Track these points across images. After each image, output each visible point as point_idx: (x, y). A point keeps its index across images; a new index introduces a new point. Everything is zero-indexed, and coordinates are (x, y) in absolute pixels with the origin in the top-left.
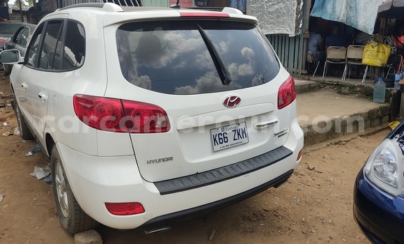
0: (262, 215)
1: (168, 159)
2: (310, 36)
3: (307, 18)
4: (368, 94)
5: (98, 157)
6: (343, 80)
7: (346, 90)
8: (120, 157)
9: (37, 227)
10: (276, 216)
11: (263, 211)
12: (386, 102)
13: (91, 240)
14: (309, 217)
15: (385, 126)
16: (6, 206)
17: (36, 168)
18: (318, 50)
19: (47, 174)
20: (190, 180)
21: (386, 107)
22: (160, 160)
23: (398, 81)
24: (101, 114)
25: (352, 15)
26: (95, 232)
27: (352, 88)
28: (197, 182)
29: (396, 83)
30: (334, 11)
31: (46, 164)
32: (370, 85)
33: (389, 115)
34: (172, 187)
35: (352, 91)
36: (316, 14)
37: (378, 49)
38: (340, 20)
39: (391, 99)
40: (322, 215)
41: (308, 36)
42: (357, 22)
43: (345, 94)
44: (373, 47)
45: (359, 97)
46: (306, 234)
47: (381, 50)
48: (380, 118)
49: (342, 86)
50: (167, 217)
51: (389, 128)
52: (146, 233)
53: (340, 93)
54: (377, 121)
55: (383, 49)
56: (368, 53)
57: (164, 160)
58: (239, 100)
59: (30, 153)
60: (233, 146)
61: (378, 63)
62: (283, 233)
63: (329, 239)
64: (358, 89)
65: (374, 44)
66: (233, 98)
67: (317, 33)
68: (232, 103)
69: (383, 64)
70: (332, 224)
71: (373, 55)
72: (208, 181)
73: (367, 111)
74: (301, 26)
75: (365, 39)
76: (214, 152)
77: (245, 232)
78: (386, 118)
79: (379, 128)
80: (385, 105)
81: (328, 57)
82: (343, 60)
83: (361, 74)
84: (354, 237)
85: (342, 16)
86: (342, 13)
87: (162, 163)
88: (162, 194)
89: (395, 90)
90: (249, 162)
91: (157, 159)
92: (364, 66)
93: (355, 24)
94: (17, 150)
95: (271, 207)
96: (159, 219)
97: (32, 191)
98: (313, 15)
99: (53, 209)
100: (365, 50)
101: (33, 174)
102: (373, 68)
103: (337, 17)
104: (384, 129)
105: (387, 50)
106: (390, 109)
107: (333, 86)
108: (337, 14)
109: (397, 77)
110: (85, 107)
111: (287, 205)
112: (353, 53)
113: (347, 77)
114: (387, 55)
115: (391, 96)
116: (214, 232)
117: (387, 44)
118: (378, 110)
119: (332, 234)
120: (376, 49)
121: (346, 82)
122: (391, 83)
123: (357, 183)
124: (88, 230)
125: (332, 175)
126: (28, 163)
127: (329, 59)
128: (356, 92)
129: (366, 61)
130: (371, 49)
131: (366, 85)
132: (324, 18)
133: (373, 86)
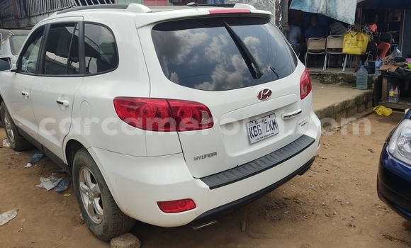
0: (284, 204)
1: (212, 155)
2: (290, 28)
3: (286, 11)
4: (351, 82)
5: (148, 158)
6: (324, 70)
7: (329, 79)
8: (167, 156)
9: (64, 238)
10: (297, 202)
11: (284, 200)
12: (368, 88)
13: (130, 243)
14: (327, 201)
15: (370, 111)
16: (23, 220)
17: (42, 179)
18: (298, 42)
19: (56, 183)
20: (233, 173)
21: (370, 93)
22: (205, 156)
23: (379, 67)
24: (146, 114)
25: (331, 6)
26: (132, 235)
27: (334, 76)
28: (240, 175)
29: (377, 69)
30: (313, 3)
31: (51, 175)
32: (351, 73)
33: (373, 100)
34: (219, 182)
35: (335, 80)
36: (295, 7)
37: (357, 37)
38: (319, 12)
39: (373, 85)
40: (338, 197)
41: (288, 29)
42: (336, 13)
43: (328, 83)
44: (352, 36)
45: (342, 85)
46: (330, 216)
47: (360, 39)
48: (365, 103)
49: (324, 75)
50: (216, 211)
51: (374, 112)
52: (195, 228)
53: (323, 82)
54: (363, 107)
55: (362, 38)
56: (348, 42)
57: (209, 156)
58: (270, 92)
59: (29, 165)
60: (267, 137)
61: (358, 51)
62: (308, 218)
63: (352, 219)
64: (340, 78)
65: (353, 33)
66: (265, 91)
67: (296, 25)
68: (265, 95)
69: (362, 52)
70: (350, 205)
71: (352, 45)
72: (250, 173)
73: (354, 97)
74: (280, 19)
75: (338, 29)
76: (251, 144)
77: (273, 220)
78: (370, 103)
79: (365, 113)
80: (369, 91)
81: (309, 48)
82: (323, 51)
83: (339, 63)
84: (374, 215)
85: (321, 7)
86: (322, 4)
87: (207, 158)
88: (211, 188)
89: (376, 76)
90: (280, 152)
91: (203, 155)
92: (344, 55)
93: (335, 15)
94: (13, 162)
95: (289, 195)
96: (209, 213)
97: (45, 203)
98: (292, 7)
99: (74, 218)
100: (345, 39)
101: (41, 186)
102: (352, 57)
103: (316, 9)
104: (369, 114)
105: (366, 38)
106: (373, 94)
107: (316, 76)
108: (317, 5)
109: (377, 63)
110: (129, 109)
111: (304, 191)
112: (332, 43)
113: (327, 66)
114: (366, 43)
115: (373, 82)
116: (244, 224)
117: (364, 32)
118: (363, 96)
119: (353, 215)
120: (355, 37)
121: (328, 71)
122: (372, 69)
123: (382, 163)
124: (123, 234)
125: (337, 160)
126: (30, 175)
127: (310, 51)
128: (339, 81)
129: (346, 50)
130: (351, 38)
131: (347, 73)
132: (303, 10)
133: (355, 74)
